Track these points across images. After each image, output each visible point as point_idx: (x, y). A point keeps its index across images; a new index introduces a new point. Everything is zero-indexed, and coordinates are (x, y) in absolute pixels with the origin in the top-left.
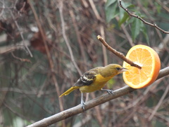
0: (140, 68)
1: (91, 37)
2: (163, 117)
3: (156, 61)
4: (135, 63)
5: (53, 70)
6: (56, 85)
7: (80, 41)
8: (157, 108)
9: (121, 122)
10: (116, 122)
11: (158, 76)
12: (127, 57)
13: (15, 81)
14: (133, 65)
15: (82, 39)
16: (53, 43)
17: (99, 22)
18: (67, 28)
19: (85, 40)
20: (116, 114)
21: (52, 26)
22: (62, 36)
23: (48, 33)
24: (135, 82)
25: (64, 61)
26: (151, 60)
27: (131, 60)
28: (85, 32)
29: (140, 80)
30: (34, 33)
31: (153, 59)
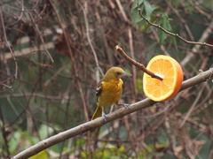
0: (161, 79)
1: (119, 40)
2: (196, 123)
3: (178, 73)
4: (157, 74)
5: (77, 75)
6: (81, 90)
7: (106, 44)
8: (189, 114)
9: (151, 130)
10: (145, 129)
11: (180, 88)
12: (148, 68)
13: (38, 86)
14: (154, 76)
15: (108, 42)
16: (77, 47)
17: (127, 24)
18: (92, 30)
19: (111, 43)
20: (146, 120)
21: (76, 28)
22: (86, 39)
23: (73, 35)
24: (157, 94)
25: (90, 66)
26: (172, 71)
27: (151, 71)
28: (112, 34)
29: (162, 92)
30: (59, 34)
31: (175, 69)
